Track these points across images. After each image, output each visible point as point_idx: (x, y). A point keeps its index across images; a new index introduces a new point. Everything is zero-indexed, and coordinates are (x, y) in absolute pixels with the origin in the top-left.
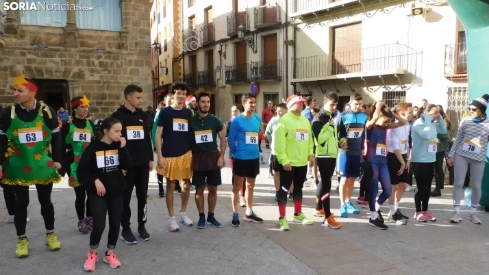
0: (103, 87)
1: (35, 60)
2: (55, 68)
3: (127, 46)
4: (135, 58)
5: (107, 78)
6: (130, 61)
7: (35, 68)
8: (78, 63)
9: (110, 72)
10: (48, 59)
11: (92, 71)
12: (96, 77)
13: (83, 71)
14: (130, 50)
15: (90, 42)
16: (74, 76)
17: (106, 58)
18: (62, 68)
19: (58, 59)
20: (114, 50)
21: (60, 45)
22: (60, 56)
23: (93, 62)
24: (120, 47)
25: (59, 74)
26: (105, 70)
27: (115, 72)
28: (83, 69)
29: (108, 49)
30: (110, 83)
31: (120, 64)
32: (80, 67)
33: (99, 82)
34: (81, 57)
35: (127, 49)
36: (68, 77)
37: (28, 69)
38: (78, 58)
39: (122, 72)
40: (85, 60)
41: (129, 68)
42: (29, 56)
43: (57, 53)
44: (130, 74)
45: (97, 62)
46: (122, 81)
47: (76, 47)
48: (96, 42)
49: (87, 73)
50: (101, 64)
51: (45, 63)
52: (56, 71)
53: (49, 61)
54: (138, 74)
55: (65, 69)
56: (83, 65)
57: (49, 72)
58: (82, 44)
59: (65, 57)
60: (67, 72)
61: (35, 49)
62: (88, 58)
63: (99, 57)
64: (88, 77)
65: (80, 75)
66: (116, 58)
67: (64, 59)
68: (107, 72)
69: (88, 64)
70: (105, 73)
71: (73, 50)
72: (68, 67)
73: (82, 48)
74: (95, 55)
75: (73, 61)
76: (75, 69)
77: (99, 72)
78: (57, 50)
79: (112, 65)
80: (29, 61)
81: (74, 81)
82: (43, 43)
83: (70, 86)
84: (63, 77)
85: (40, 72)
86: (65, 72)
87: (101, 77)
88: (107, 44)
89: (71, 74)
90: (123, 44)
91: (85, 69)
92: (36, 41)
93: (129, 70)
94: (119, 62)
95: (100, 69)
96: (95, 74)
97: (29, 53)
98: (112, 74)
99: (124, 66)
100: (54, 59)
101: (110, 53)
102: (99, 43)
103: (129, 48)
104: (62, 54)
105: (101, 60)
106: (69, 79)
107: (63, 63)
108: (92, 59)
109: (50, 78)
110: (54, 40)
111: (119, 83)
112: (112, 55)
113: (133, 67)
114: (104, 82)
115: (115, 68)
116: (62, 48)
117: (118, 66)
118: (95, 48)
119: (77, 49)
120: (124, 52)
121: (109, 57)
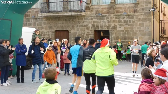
0: (125, 33)
1: (96, 21)
2: (104, 25)
3: (138, 11)
4: (142, 17)
5: (127, 29)
6: (139, 19)
7: (96, 25)
8: (114, 21)
9: (129, 25)
10: (101, 20)
11: (120, 25)
12: (122, 28)
13: (116, 26)
14: (140, 13)
15: (121, 10)
16: (112, 28)
17: (127, 18)
18: (107, 25)
19: (105, 20)
20: (132, 13)
21: (107, 13)
22: (107, 19)
23: (121, 21)
24: (135, 11)
25: (105, 27)
26: (127, 24)
27: (131, 25)
28: (116, 25)
29: (129, 13)
30: (129, 31)
31: (134, 21)
32: (115, 24)
33: (123, 31)
34: (116, 18)
35: (138, 12)
36: (109, 29)
37: (93, 26)
38: (114, 19)
39: (135, 25)
40: (117, 20)
41: (139, 23)
42: (94, 20)
43: (105, 17)
44: (139, 26)
45: (123, 20)
46: (134, 30)
47: (114, 14)
48: (123, 10)
49: (118, 26)
50: (125, 21)
51: (100, 23)
52: (105, 26)
53: (102, 21)
54: (143, 26)
55: (108, 25)
56: (116, 22)
57: (102, 27)
58: (117, 12)
59: (109, 19)
60: (109, 26)
61: (97, 16)
62: (119, 19)
63: (124, 18)
64: (118, 29)
65: (115, 27)
66: (132, 18)
67: (108, 20)
68: (127, 25)
69: (119, 22)
70: (126, 26)
71: (112, 15)
72: (109, 24)
73: (116, 14)
74: (122, 17)
75: (112, 21)
76: (113, 25)
77: (123, 26)
78: (105, 16)
79: (130, 22)
80: (94, 22)
81: (112, 31)
82: (100, 13)
83: (110, 33)
84: (107, 29)
85: (98, 27)
86: (108, 26)
87: (124, 28)
88: (128, 11)
89: (111, 28)
90: (136, 10)
91: (117, 24)
92: (97, 13)
93: (138, 24)
94: (134, 20)
95: (124, 24)
96: (122, 27)
97: (94, 18)
98: (130, 27)
99: (136, 21)
100: (104, 20)
101: (129, 15)
102: (125, 10)
103: (139, 12)
104: (107, 18)
105: (125, 19)
106: (110, 30)
107: (108, 22)
108: (120, 19)
109: (102, 29)
110: (105, 11)
111: (133, 31)
112: (130, 16)
113: (141, 22)
114: (126, 31)
115: (132, 23)
116: (108, 15)
117: (133, 22)
118: (122, 13)
119: (114, 15)
120: (136, 14)
121: (128, 18)
